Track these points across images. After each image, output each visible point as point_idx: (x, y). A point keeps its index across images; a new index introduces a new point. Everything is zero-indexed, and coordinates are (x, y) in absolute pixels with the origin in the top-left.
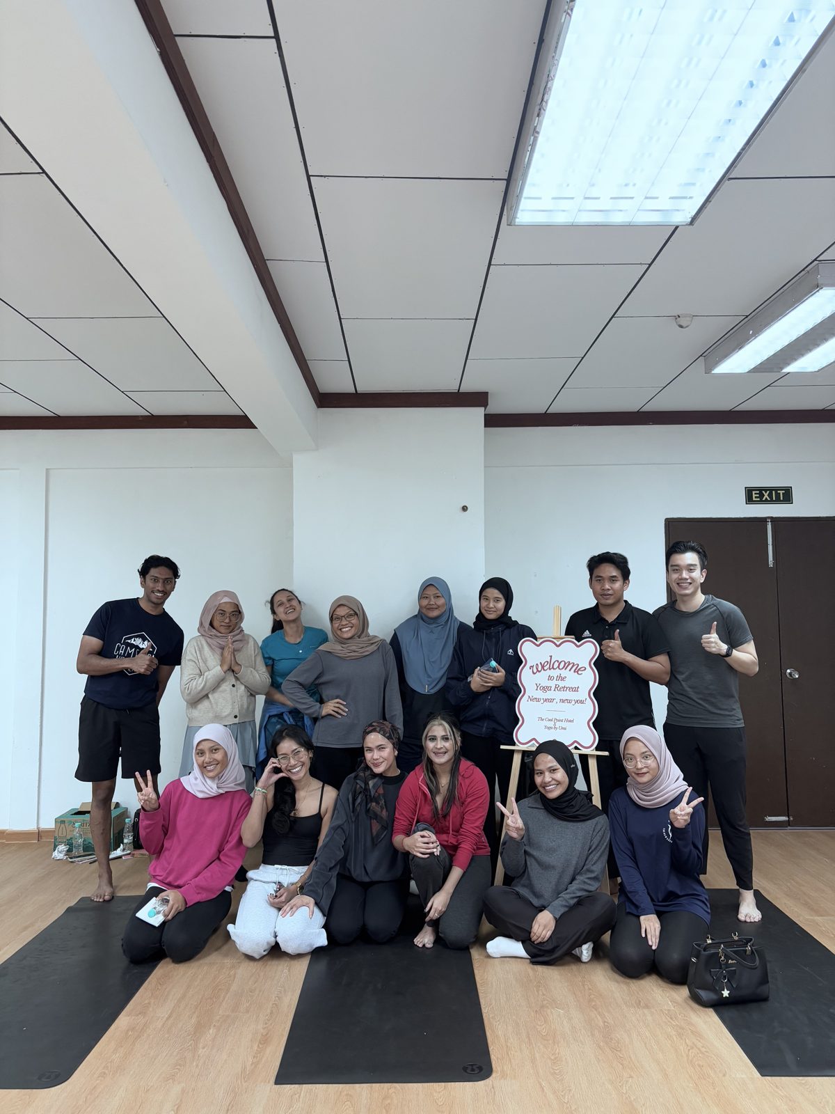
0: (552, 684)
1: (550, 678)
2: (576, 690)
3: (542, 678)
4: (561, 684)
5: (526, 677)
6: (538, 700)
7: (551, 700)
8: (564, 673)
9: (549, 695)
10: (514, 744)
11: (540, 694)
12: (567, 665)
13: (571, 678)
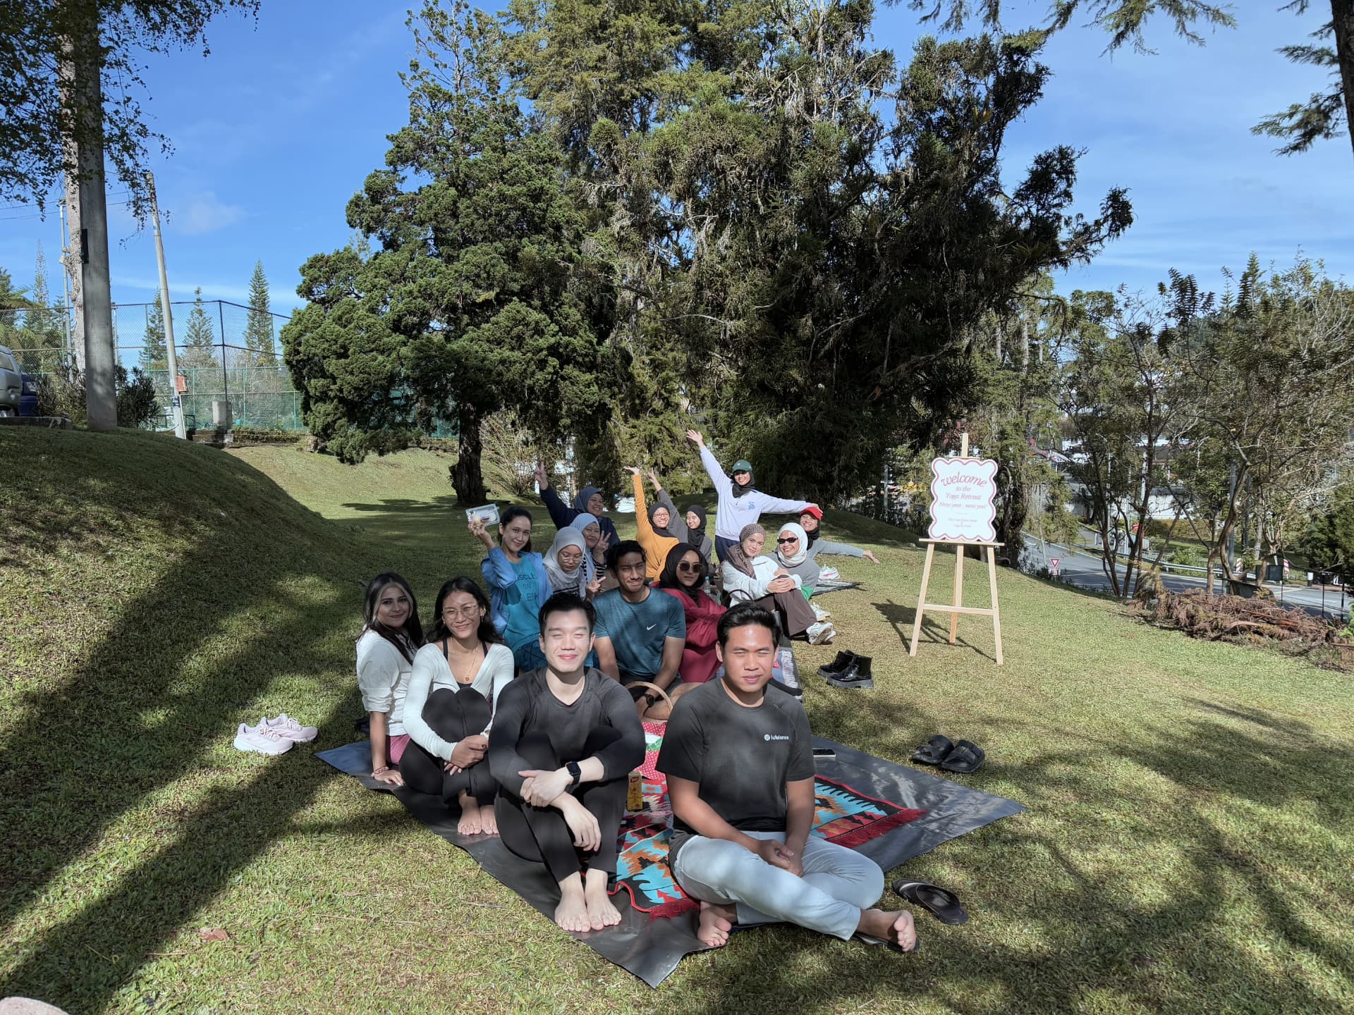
0: (960, 493)
1: (958, 489)
2: (978, 498)
3: (952, 489)
4: (967, 493)
5: (938, 488)
6: (948, 505)
7: (958, 506)
8: (969, 485)
9: (957, 501)
10: (928, 537)
11: (949, 501)
12: (972, 479)
13: (975, 489)
